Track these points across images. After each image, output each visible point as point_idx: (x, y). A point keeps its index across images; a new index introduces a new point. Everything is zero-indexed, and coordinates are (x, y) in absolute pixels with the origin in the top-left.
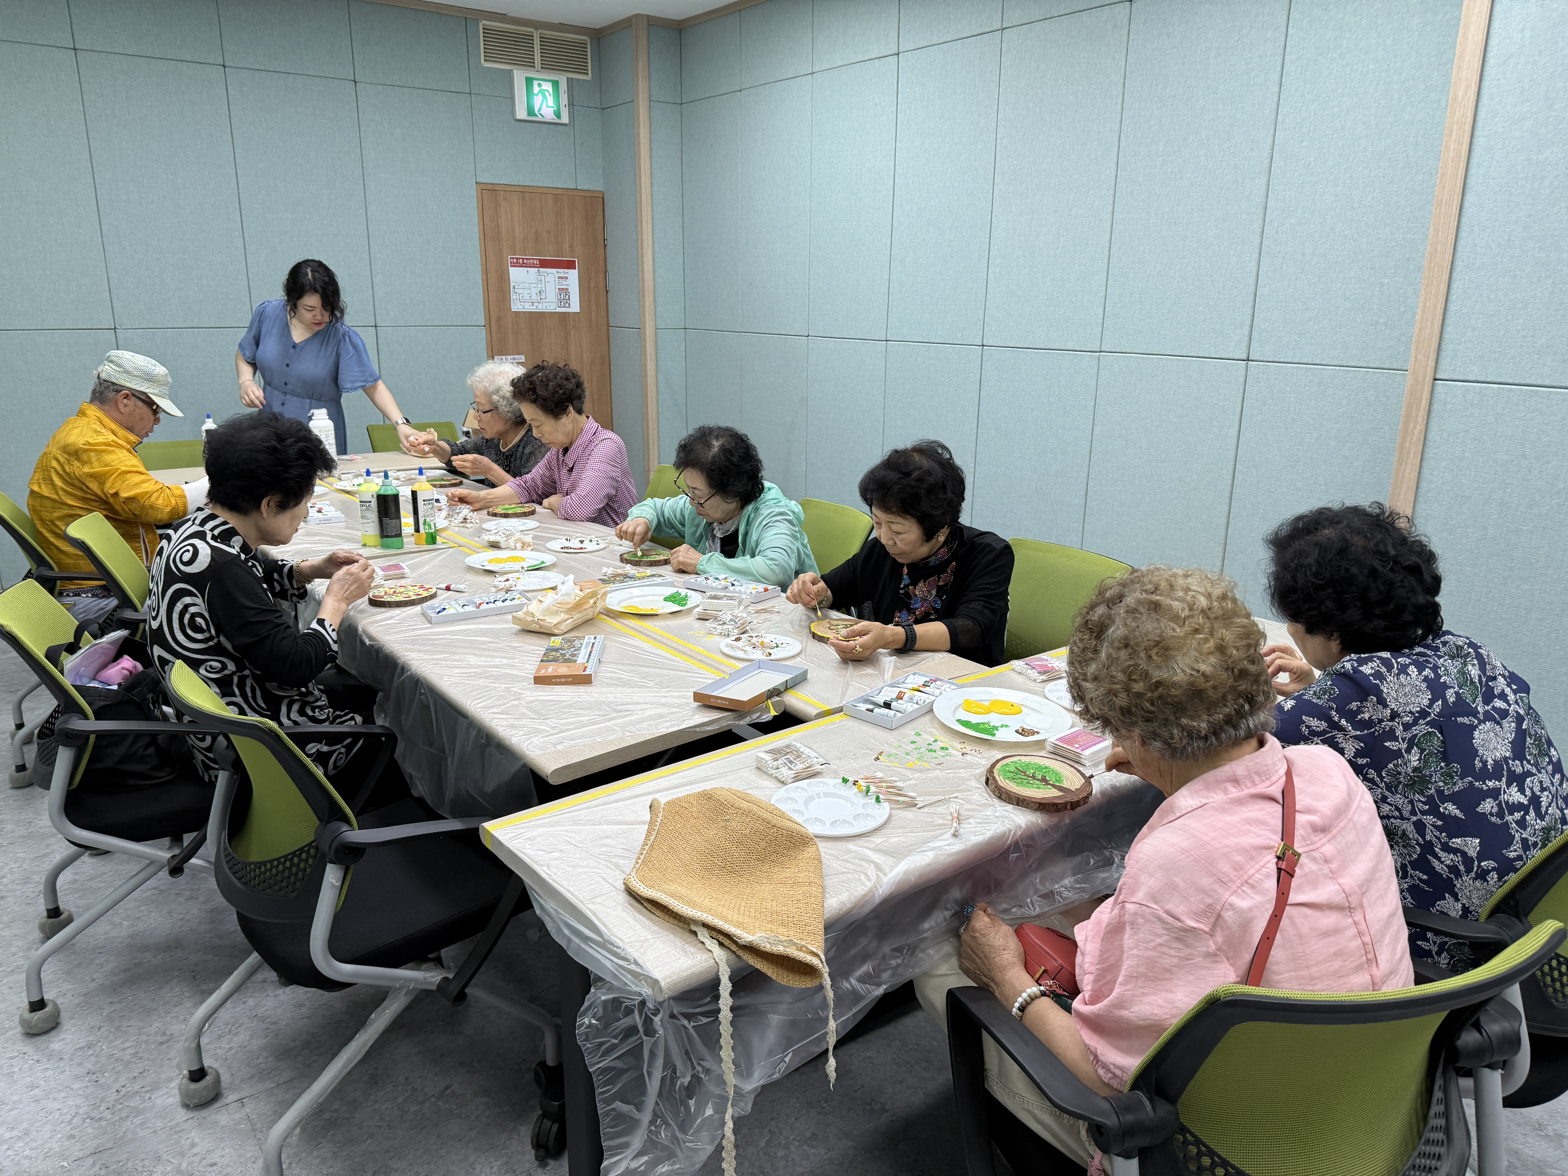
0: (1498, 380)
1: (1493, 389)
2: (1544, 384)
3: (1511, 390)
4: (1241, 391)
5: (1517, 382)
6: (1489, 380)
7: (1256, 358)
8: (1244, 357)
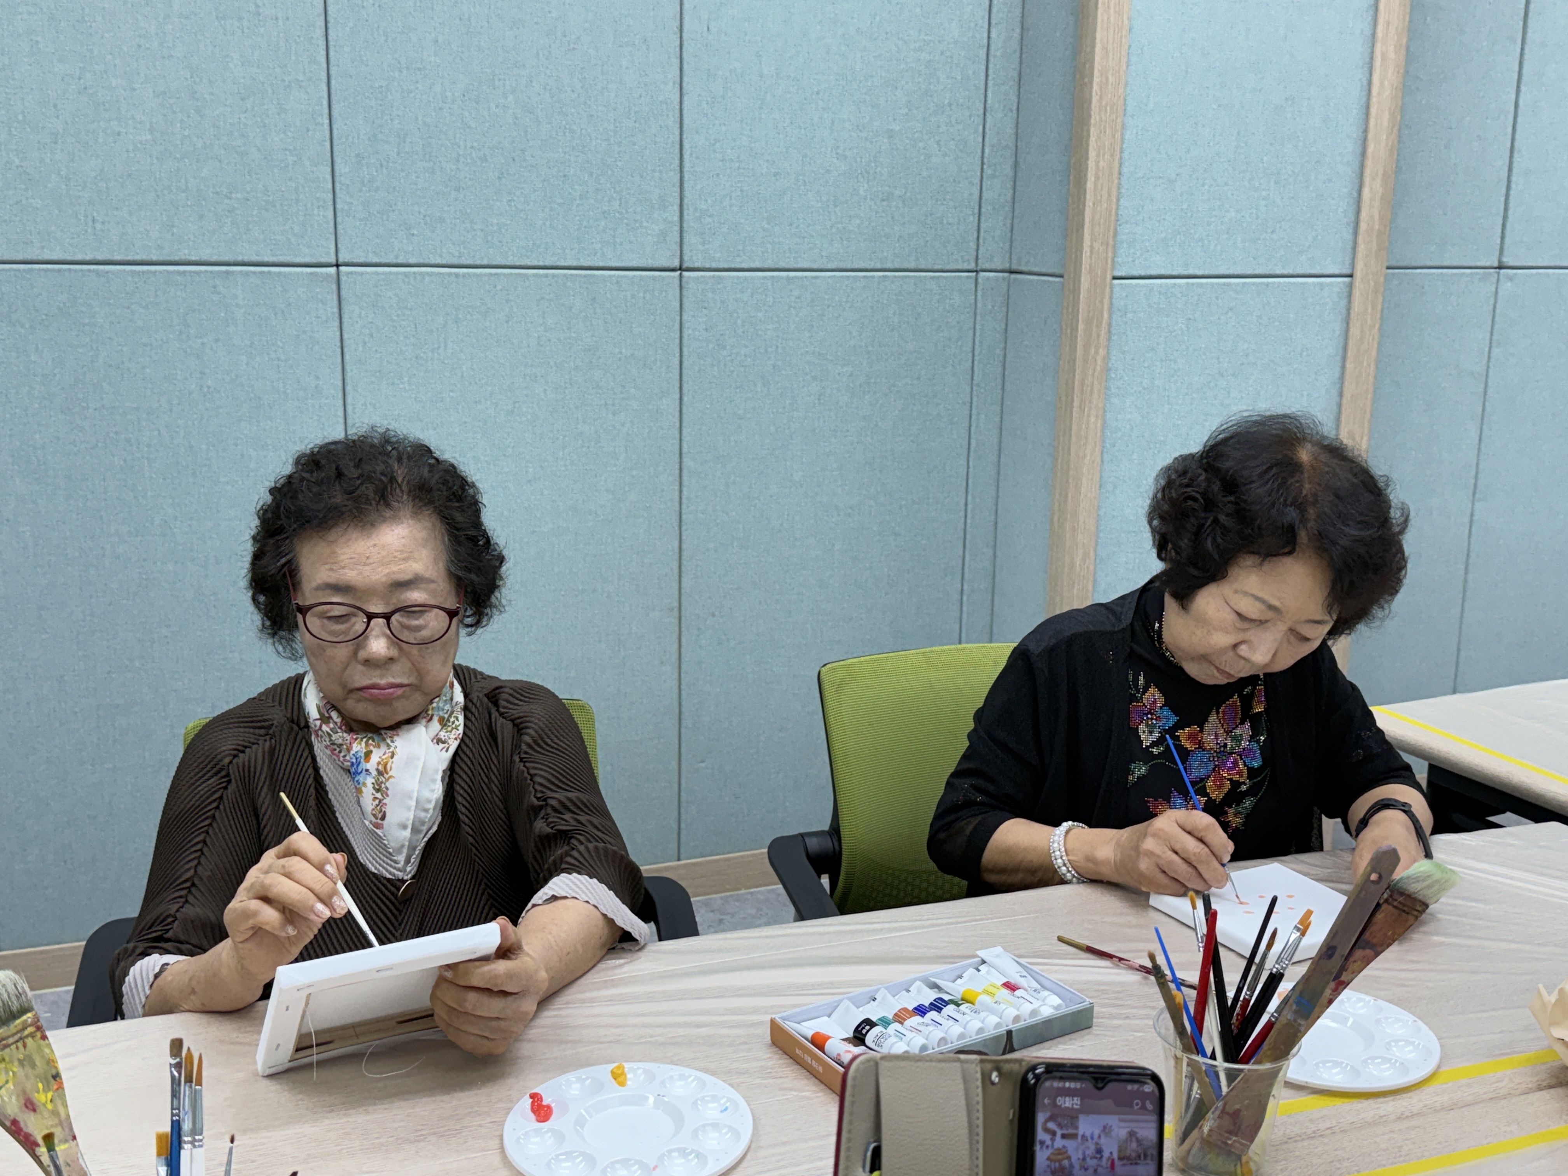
0: (1186, 273)
1: (1180, 286)
2: (1236, 273)
3: (1201, 284)
4: (677, 326)
5: (1207, 272)
6: (1175, 273)
7: (697, 265)
8: (676, 264)
